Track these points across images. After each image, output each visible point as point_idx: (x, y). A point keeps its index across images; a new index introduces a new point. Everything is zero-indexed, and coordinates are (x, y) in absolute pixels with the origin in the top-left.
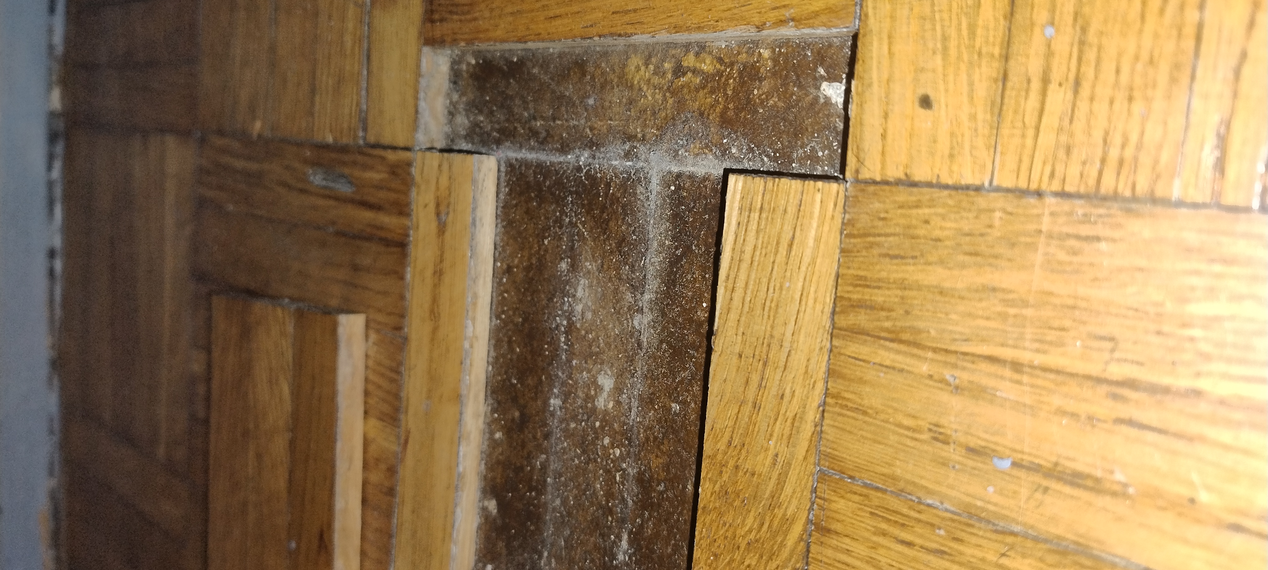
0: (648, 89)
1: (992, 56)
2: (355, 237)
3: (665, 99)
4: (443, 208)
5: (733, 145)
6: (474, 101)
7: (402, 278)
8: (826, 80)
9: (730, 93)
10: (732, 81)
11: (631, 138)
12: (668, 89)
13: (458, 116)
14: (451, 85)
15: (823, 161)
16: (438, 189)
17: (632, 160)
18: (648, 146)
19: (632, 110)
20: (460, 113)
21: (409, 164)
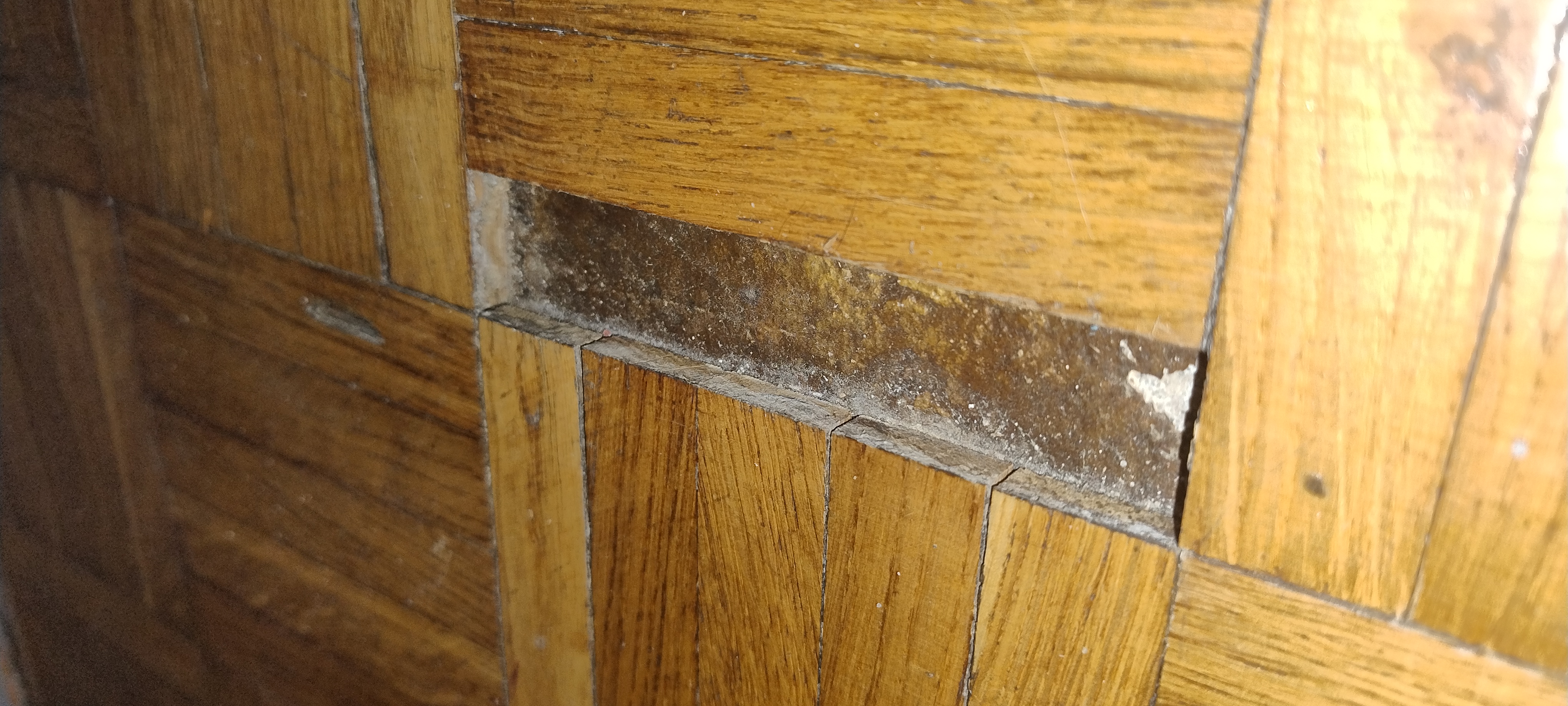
0: (843, 302)
1: (1425, 457)
2: (392, 405)
3: (871, 323)
4: (532, 403)
5: (985, 415)
6: (554, 244)
7: (480, 477)
8: (1137, 369)
9: (978, 342)
10: (981, 326)
11: (821, 361)
12: (877, 310)
13: (531, 258)
14: (515, 213)
15: (1128, 474)
16: (520, 377)
17: (822, 392)
18: (847, 380)
19: (819, 324)
20: (533, 254)
21: (471, 333)
